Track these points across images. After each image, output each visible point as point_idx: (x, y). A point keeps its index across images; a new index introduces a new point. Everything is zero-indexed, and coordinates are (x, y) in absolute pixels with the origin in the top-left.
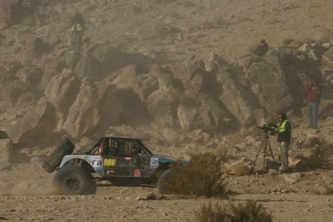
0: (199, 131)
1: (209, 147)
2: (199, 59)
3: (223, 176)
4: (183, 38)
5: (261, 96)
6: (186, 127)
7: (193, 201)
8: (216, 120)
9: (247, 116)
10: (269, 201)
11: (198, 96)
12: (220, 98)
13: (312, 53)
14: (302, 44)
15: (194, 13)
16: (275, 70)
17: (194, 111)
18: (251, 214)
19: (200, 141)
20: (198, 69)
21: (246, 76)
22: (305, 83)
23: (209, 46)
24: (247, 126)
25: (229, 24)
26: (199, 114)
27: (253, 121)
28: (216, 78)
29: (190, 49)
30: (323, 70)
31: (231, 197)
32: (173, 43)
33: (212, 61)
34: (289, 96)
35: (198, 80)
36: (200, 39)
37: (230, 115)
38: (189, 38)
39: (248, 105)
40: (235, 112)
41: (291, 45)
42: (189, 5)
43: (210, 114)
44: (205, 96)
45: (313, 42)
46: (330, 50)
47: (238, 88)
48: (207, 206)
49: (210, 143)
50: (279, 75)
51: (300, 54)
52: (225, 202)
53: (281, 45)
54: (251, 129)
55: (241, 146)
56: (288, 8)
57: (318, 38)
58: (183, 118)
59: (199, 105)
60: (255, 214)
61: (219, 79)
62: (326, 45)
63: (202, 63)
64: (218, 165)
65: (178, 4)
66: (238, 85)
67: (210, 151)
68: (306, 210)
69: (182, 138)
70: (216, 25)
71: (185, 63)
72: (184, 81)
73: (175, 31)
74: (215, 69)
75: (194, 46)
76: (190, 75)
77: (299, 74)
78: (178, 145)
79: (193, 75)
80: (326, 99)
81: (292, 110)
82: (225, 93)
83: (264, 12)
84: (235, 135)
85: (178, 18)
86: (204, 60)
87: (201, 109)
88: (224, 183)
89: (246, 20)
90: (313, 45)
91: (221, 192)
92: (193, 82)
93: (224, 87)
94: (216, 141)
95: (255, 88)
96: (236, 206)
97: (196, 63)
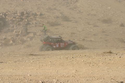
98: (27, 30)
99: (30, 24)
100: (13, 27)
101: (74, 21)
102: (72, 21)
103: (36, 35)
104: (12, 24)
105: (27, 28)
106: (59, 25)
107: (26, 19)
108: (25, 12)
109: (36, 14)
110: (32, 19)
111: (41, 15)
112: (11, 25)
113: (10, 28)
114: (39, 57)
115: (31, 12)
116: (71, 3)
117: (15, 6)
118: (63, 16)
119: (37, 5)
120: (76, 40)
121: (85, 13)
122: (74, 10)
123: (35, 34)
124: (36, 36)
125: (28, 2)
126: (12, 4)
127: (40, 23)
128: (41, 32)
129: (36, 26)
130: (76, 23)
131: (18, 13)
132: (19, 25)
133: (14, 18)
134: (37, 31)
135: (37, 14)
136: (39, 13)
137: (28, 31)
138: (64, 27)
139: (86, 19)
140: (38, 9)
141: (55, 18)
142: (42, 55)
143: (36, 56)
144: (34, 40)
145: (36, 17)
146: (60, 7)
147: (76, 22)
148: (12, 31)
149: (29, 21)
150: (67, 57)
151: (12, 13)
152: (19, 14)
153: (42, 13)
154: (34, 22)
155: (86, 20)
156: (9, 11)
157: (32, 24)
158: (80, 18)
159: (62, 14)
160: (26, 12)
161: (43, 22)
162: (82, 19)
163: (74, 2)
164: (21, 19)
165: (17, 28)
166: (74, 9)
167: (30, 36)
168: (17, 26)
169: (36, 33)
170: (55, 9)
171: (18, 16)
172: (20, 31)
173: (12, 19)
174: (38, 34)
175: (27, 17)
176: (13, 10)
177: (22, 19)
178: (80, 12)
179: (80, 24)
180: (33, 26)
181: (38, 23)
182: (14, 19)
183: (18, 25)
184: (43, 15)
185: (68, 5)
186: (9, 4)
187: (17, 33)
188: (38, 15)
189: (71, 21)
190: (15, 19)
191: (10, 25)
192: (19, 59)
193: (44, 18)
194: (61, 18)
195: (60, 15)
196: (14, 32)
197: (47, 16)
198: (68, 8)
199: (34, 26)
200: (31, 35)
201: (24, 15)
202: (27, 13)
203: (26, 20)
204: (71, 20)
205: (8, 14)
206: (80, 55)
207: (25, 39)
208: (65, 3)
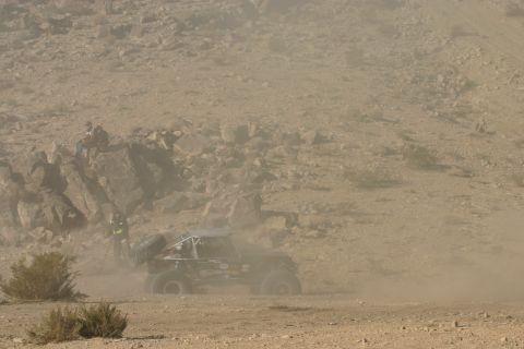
0: (42, 229)
1: (52, 246)
2: (40, 150)
3: (70, 278)
4: (21, 127)
5: (108, 190)
6: (27, 224)
7: (38, 305)
8: (61, 216)
9: (95, 211)
10: (121, 302)
11: (39, 191)
12: (65, 193)
13: (162, 142)
14: (152, 132)
15: (34, 100)
16: (123, 160)
17: (36, 207)
18: (104, 318)
19: (43, 240)
20: (40, 161)
21: (92, 167)
22: (156, 174)
23: (51, 136)
24: (95, 223)
25: (72, 112)
26: (41, 211)
27: (101, 216)
28: (59, 171)
29: (30, 140)
30: (176, 160)
31: (79, 300)
32: (11, 133)
33: (55, 153)
34: (139, 189)
35: (40, 173)
36: (40, 128)
37: (75, 210)
38: (29, 127)
39: (95, 199)
40: (80, 207)
41: (141, 133)
42: (28, 91)
43: (53, 209)
44: (49, 190)
45: (164, 130)
46: (182, 138)
47: (83, 180)
48: (56, 310)
49: (55, 242)
50: (128, 165)
51: (150, 143)
52: (73, 305)
53: (129, 134)
54: (99, 225)
55: (89, 244)
56: (136, 94)
57: (168, 125)
58: (24, 214)
59: (42, 200)
60: (108, 318)
61: (62, 171)
62: (177, 133)
63: (44, 155)
64: (64, 265)
65: (16, 90)
66: (84, 178)
67: (55, 249)
68: (161, 311)
69: (23, 236)
70: (57, 113)
71: (25, 154)
72: (25, 175)
73: (13, 119)
74: (58, 161)
75: (35, 136)
76: (30, 169)
77: (149, 165)
78: (19, 244)
79: (34, 167)
80: (179, 191)
81: (143, 204)
82: (69, 187)
83: (110, 98)
84: (81, 233)
85: (16, 106)
86: (46, 152)
87: (43, 204)
88: (72, 284)
89: (90, 107)
90: (164, 133)
91: (68, 295)
92: (34, 175)
93: (68, 180)
94: (61, 239)
95: (102, 181)
96: (88, 309)
97: (37, 154)
98: (258, 201)
99: (271, 178)
100: (202, 189)
101: (458, 167)
102: (449, 167)
103: (298, 225)
104: (197, 177)
105: (258, 195)
106: (396, 183)
107: (258, 155)
108: (253, 127)
109: (298, 135)
110: (281, 157)
111: (319, 140)
112: (195, 182)
113: (189, 194)
114: (312, 318)
115: (277, 126)
116: (446, 95)
117: (211, 103)
118: (412, 147)
119: (301, 98)
120: (464, 249)
121: (503, 137)
122: (456, 123)
123: (292, 220)
124: (294, 228)
125: (265, 84)
126: (197, 93)
127: (314, 176)
128: (317, 214)
129: (295, 188)
130: (465, 176)
131: (223, 131)
132: (228, 179)
133: (206, 151)
134: (299, 207)
135: (303, 135)
136: (309, 135)
137: (264, 208)
138: (413, 192)
139: (510, 161)
140: (305, 115)
141: (376, 154)
142: (324, 310)
143: (299, 312)
144: (291, 247)
145: (295, 147)
146: (398, 109)
147: (467, 174)
148: (198, 205)
149: (267, 167)
150: (431, 322)
151: (200, 132)
152: (225, 137)
153: (324, 134)
154: (290, 169)
155: (510, 165)
156: (187, 124)
157: (282, 176)
158: (484, 157)
159: (407, 139)
160: (257, 128)
161: (327, 170)
162: (489, 163)
163: (458, 89)
164: (236, 155)
165: (217, 196)
166: (459, 120)
167: (273, 230)
168: (217, 185)
169: (296, 216)
170: (378, 117)
171: (222, 142)
172: (232, 208)
173: (200, 155)
174: (305, 221)
175: (262, 147)
176: (205, 120)
177: (239, 158)
178: (482, 130)
179: (485, 183)
180: (285, 189)
181: (306, 174)
182: (205, 156)
183: (222, 179)
184: (328, 142)
185: (435, 101)
186: (187, 93)
187: (218, 216)
188: (304, 141)
189: (443, 168)
190: (210, 155)
191: (190, 180)
192: (229, 325)
193: (330, 155)
194: (401, 156)
195: (400, 143)
196: (206, 212)
197: (345, 148)
198: (431, 113)
199: (289, 187)
200: (279, 224)
201: (248, 139)
202: (260, 133)
203: (257, 162)
204: (443, 163)
205: (183, 134)
206: (488, 316)
207: (251, 240)
208: (418, 93)
